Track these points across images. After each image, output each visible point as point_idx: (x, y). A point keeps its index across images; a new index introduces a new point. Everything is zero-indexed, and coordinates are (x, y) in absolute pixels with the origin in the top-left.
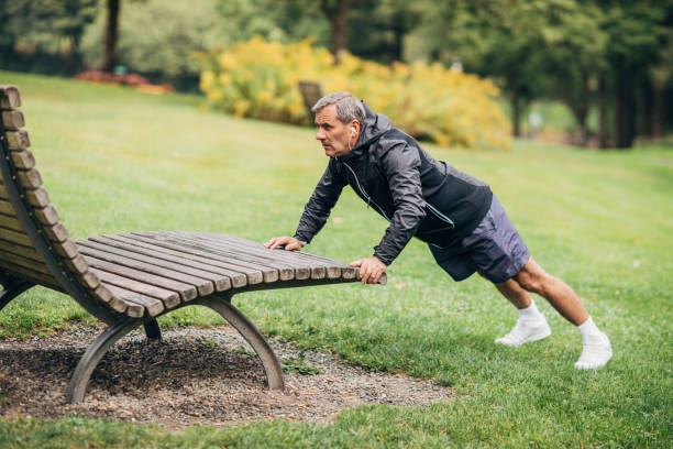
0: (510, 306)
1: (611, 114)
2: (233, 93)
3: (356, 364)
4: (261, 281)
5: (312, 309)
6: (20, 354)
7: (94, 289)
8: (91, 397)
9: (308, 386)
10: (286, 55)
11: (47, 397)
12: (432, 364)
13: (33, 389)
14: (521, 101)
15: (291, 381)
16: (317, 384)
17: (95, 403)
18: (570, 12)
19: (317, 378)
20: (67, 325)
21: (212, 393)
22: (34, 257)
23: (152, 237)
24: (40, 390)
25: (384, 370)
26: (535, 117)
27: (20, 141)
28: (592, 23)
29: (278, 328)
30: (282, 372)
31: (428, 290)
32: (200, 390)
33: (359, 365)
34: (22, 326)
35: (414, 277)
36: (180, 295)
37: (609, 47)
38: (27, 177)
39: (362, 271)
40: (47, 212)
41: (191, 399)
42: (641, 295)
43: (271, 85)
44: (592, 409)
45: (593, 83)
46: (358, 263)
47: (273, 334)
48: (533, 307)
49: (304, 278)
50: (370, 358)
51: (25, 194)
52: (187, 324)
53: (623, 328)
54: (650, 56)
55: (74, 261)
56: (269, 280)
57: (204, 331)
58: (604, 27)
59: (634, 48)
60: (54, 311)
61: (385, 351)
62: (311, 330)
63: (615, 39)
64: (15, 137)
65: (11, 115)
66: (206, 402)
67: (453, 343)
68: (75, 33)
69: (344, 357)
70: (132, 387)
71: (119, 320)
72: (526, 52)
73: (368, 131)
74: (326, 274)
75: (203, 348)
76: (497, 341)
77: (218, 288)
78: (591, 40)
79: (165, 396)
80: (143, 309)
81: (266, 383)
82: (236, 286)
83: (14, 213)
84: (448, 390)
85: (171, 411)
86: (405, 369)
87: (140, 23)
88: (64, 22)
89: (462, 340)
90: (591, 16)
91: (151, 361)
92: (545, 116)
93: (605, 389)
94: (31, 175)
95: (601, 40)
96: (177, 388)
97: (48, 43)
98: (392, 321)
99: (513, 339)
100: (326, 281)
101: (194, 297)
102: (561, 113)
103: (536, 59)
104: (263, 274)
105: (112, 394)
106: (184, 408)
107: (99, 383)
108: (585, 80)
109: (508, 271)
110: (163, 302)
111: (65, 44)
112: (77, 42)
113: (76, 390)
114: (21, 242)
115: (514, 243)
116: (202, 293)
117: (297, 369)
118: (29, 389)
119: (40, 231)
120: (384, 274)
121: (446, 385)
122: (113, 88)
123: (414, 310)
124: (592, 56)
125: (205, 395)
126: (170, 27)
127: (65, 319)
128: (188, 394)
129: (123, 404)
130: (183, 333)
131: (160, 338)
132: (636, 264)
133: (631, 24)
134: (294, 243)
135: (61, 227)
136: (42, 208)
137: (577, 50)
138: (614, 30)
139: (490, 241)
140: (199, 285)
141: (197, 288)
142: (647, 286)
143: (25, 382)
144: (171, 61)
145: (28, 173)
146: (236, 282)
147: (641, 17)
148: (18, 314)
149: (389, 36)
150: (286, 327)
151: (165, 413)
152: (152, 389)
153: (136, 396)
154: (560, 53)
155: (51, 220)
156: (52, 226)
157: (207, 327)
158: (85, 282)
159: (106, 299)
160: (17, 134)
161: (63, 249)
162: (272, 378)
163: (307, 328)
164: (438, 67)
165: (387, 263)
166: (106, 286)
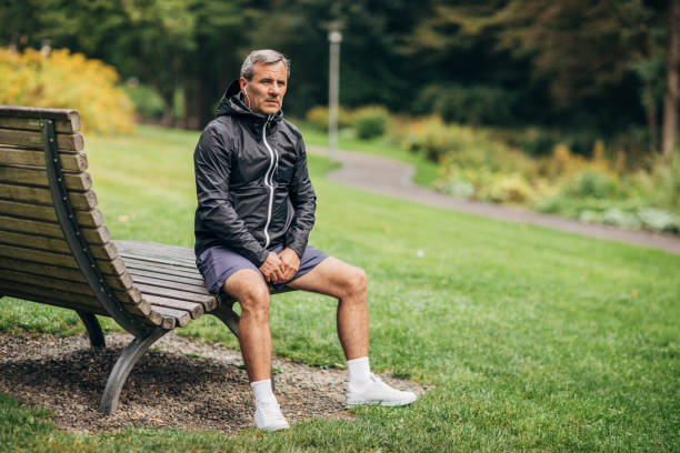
7: (137, 304)
27: (80, 163)
38: (85, 198)
55: (122, 278)
59: (222, 29)
65: (72, 139)
80: (175, 321)
94: (89, 196)
95: (190, 21)
96: (175, 394)
110: (190, 312)
119: (84, 250)
121: (404, 378)
135: (111, 245)
136: (97, 227)
145: (86, 194)
156: (105, 244)
158: (131, 297)
159: (146, 313)
160: (77, 156)
161: (113, 266)
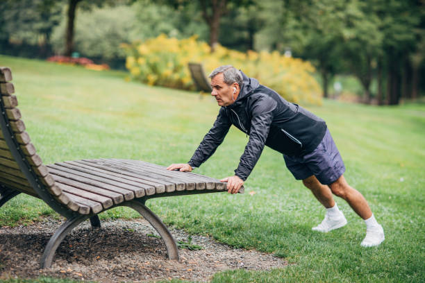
0: (322, 206)
1: (385, 84)
2: (146, 70)
3: (224, 244)
4: (164, 191)
5: (196, 208)
6: (11, 237)
7: (58, 196)
8: (56, 265)
9: (194, 258)
10: (180, 46)
11: (28, 264)
12: (272, 243)
13: (19, 259)
14: (329, 76)
15: (183, 255)
16: (200, 256)
17: (59, 268)
18: (360, 19)
19: (199, 252)
20: (41, 219)
21: (132, 262)
22: (21, 175)
23: (95, 163)
24: (24, 259)
25: (242, 247)
26: (337, 85)
27: (11, 102)
28: (373, 26)
29: (175, 220)
30: (177, 248)
31: (270, 196)
32: (125, 260)
33: (226, 244)
34: (12, 219)
35: (261, 188)
36: (113, 200)
37: (384, 41)
38: (16, 125)
39: (228, 185)
40: (28, 147)
41: (119, 266)
42: (405, 200)
43: (171, 65)
44: (374, 272)
45: (374, 64)
46: (226, 179)
47: (171, 224)
48: (336, 207)
49: (192, 189)
50: (233, 240)
51: (15, 136)
52: (117, 218)
53: (394, 221)
54: (410, 47)
56: (169, 190)
57: (128, 222)
58: (381, 29)
59: (399, 42)
60: (32, 209)
61: (243, 235)
62: (196, 221)
63: (388, 36)
64: (8, 100)
65: (6, 86)
66: (129, 268)
67: (286, 230)
68: (47, 32)
69: (216, 239)
70: (82, 258)
71: (74, 216)
72: (332, 44)
73: (245, 89)
74: (206, 186)
75: (127, 233)
76: (314, 229)
77: (137, 196)
78: (373, 37)
79: (103, 264)
80: (89, 209)
81: (167, 256)
82: (148, 194)
83: (7, 148)
84: (283, 260)
85: (107, 274)
86: (255, 246)
87: (88, 25)
88: (40, 25)
89: (292, 228)
90: (373, 22)
91: (94, 241)
92: (344, 85)
93: (382, 260)
94: (19, 124)
95: (379, 37)
96: (111, 258)
97: (30, 38)
98: (247, 216)
100: (206, 191)
101: (121, 201)
102: (353, 83)
103: (338, 49)
104: (166, 186)
105: (69, 262)
106: (115, 272)
107: (62, 256)
108: (369, 61)
110: (102, 204)
111: (41, 39)
112: (48, 37)
113: (46, 260)
114: (12, 166)
116: (127, 199)
117: (187, 246)
118: (17, 259)
119: (24, 159)
120: (242, 187)
121: (282, 257)
122: (71, 67)
123: (261, 209)
124: (374, 47)
125: (128, 263)
126: (107, 28)
127: (40, 215)
128: (118, 263)
129: (77, 269)
130: (114, 223)
131: (100, 226)
132: (402, 179)
133: (398, 27)
134: (187, 167)
136: (25, 145)
137: (364, 43)
138: (388, 31)
140: (125, 194)
141: (124, 196)
142: (409, 193)
143: (14, 255)
144: (107, 49)
145: (17, 123)
146: (149, 192)
147: (404, 22)
148: (10, 211)
149: (245, 34)
150: (180, 220)
151: (103, 275)
152: (94, 259)
153: (84, 264)
154: (353, 45)
155: (31, 152)
157: (130, 220)
158: (53, 192)
159: (65, 202)
160: (10, 97)
161: (38, 171)
162: (171, 253)
163: (193, 220)
164: (276, 54)
165: (244, 179)
166: (66, 194)
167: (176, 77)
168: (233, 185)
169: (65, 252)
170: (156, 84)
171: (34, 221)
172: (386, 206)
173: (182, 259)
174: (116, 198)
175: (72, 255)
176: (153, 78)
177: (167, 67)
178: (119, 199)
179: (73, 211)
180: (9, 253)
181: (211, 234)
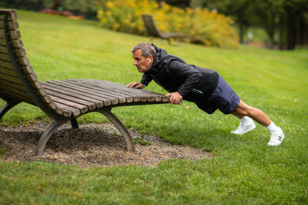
1: (285, 34)
2: (112, 19)
3: (167, 141)
4: (125, 101)
5: (147, 116)
6: (14, 133)
8: (46, 153)
9: (146, 150)
10: (137, 3)
11: (26, 153)
12: (202, 142)
13: (20, 149)
14: (244, 27)
15: (138, 148)
16: (150, 149)
17: (48, 155)
19: (149, 147)
20: (36, 121)
21: (101, 152)
22: (21, 88)
23: (75, 81)
24: (23, 149)
25: (180, 144)
26: (250, 34)
27: (16, 35)
29: (132, 125)
30: (133, 144)
32: (96, 151)
33: (169, 142)
34: (15, 121)
36: (88, 107)
39: (171, 98)
40: (28, 68)
41: (92, 155)
42: (298, 114)
43: (130, 16)
44: (274, 163)
45: (277, 20)
46: (170, 95)
47: (129, 127)
49: (145, 101)
50: (174, 139)
51: (18, 60)
52: (90, 122)
53: (289, 128)
54: (303, 8)
55: (40, 90)
56: (129, 101)
57: (98, 125)
60: (29, 114)
61: (180, 135)
62: (147, 126)
64: (14, 33)
65: (12, 23)
66: (99, 156)
67: (211, 132)
69: (162, 138)
70: (65, 149)
71: (58, 117)
72: (247, 4)
73: (157, 58)
74: (155, 99)
75: (97, 132)
76: (232, 132)
77: (106, 105)
79: (80, 153)
80: (71, 113)
81: (126, 149)
82: (113, 104)
83: (12, 68)
84: (209, 154)
85: (83, 160)
86: (189, 144)
89: (216, 131)
91: (74, 138)
92: (255, 34)
93: (281, 155)
96: (86, 150)
98: (184, 122)
99: (239, 131)
100: (155, 102)
101: (94, 108)
102: (262, 33)
104: (126, 98)
105: (56, 152)
106: (89, 159)
107: (50, 147)
108: (273, 18)
109: (231, 109)
113: (39, 149)
114: (15, 81)
115: (232, 96)
116: (98, 107)
117: (140, 143)
118: (18, 149)
120: (181, 100)
121: (208, 151)
122: (56, 17)
123: (194, 118)
125: (98, 153)
127: (35, 119)
128: (91, 153)
129: (61, 156)
130: (88, 126)
131: (78, 127)
132: (296, 100)
134: (141, 85)
135: (34, 75)
136: (25, 66)
137: (270, 4)
139: (221, 97)
140: (96, 103)
141: (96, 104)
142: (301, 110)
143: (17, 146)
144: (83, 5)
145: (20, 50)
146: (114, 102)
148: (13, 115)
150: (136, 124)
151: (80, 161)
152: (74, 150)
153: (67, 153)
154: (262, 5)
155: (30, 71)
156: (30, 74)
157: (99, 123)
158: (45, 100)
161: (35, 85)
162: (129, 146)
163: (145, 125)
164: (206, 10)
167: (133, 25)
168: (174, 98)
169: (53, 144)
170: (118, 30)
171: (31, 123)
172: (284, 118)
173: (137, 151)
174: (90, 106)
175: (58, 147)
176: (116, 26)
177: (127, 18)
178: (92, 106)
179: (59, 115)
180: (13, 144)
181: (158, 134)
